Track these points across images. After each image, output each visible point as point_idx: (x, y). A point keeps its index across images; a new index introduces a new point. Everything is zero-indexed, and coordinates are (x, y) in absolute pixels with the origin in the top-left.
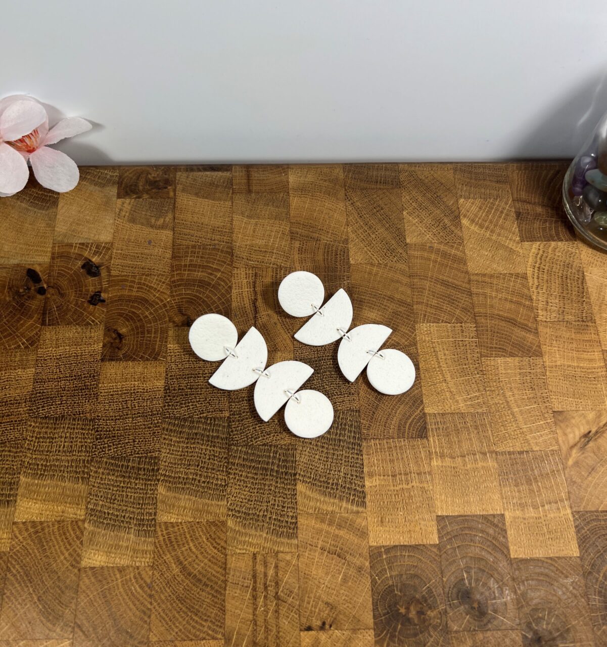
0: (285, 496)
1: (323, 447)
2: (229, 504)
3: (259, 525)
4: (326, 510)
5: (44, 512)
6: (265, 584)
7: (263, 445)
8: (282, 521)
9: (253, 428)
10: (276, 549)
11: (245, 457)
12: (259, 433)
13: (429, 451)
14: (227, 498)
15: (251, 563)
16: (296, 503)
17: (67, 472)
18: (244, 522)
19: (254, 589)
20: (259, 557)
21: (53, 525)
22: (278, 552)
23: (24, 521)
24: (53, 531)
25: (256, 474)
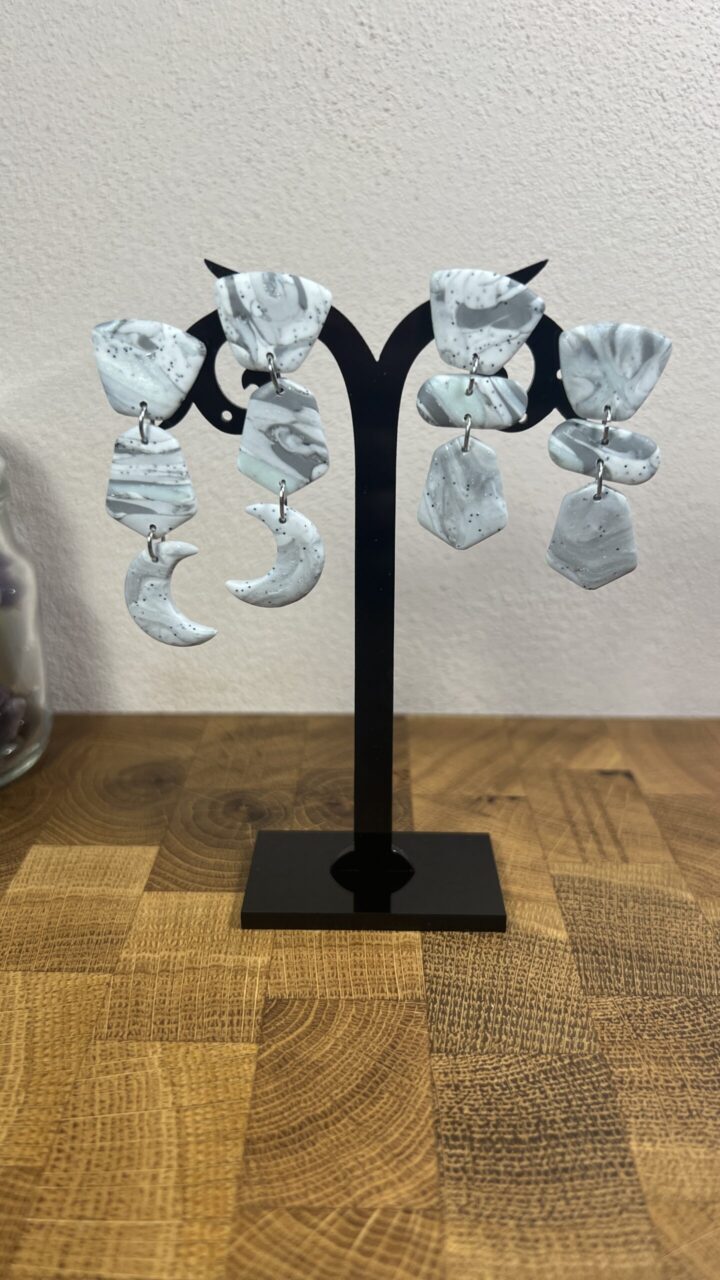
1: (521, 990)
2: (701, 917)
7: (663, 996)
8: (586, 894)
9: (699, 1024)
11: (697, 979)
12: (680, 1016)
13: (268, 977)
14: (707, 923)
16: (564, 915)
18: (661, 897)
20: (618, 858)
22: (585, 861)
25: (663, 954)
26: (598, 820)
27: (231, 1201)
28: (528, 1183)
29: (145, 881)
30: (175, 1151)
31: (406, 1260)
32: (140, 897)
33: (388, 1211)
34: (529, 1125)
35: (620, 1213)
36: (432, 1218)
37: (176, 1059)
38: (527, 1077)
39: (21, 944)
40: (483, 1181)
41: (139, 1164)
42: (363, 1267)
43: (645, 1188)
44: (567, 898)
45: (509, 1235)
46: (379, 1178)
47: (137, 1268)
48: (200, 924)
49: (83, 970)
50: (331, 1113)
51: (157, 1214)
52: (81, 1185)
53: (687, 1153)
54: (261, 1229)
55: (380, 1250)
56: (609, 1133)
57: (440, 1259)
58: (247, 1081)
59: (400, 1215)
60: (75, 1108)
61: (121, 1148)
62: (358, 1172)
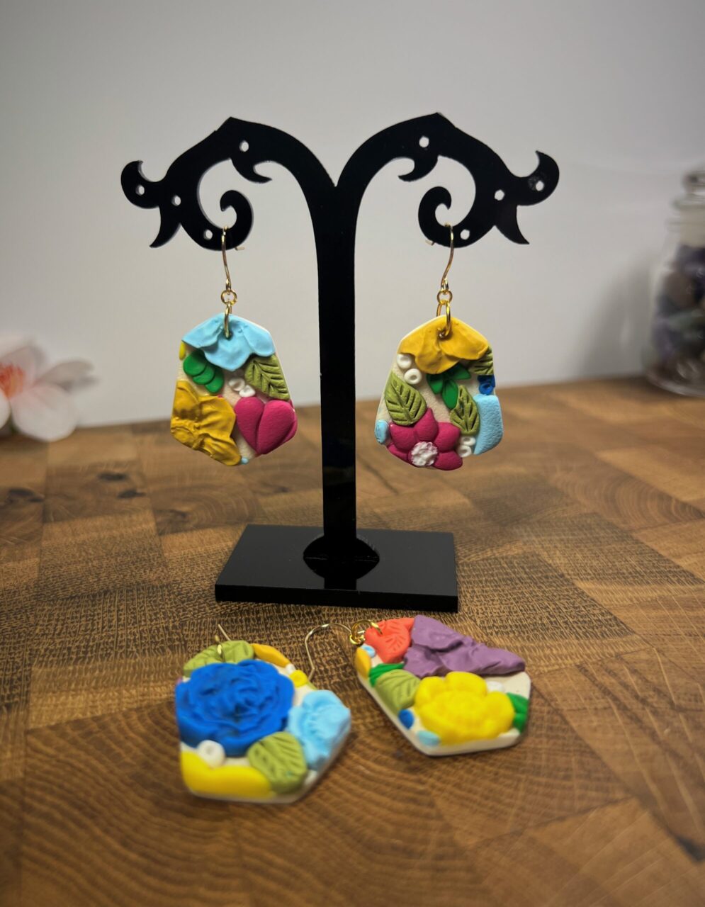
0: (568, 597)
3: (554, 634)
4: (649, 597)
5: (98, 703)
6: (637, 697)
10: (612, 652)
15: (583, 678)
17: (136, 646)
19: (623, 708)
21: (126, 716)
23: (53, 724)
24: (129, 725)
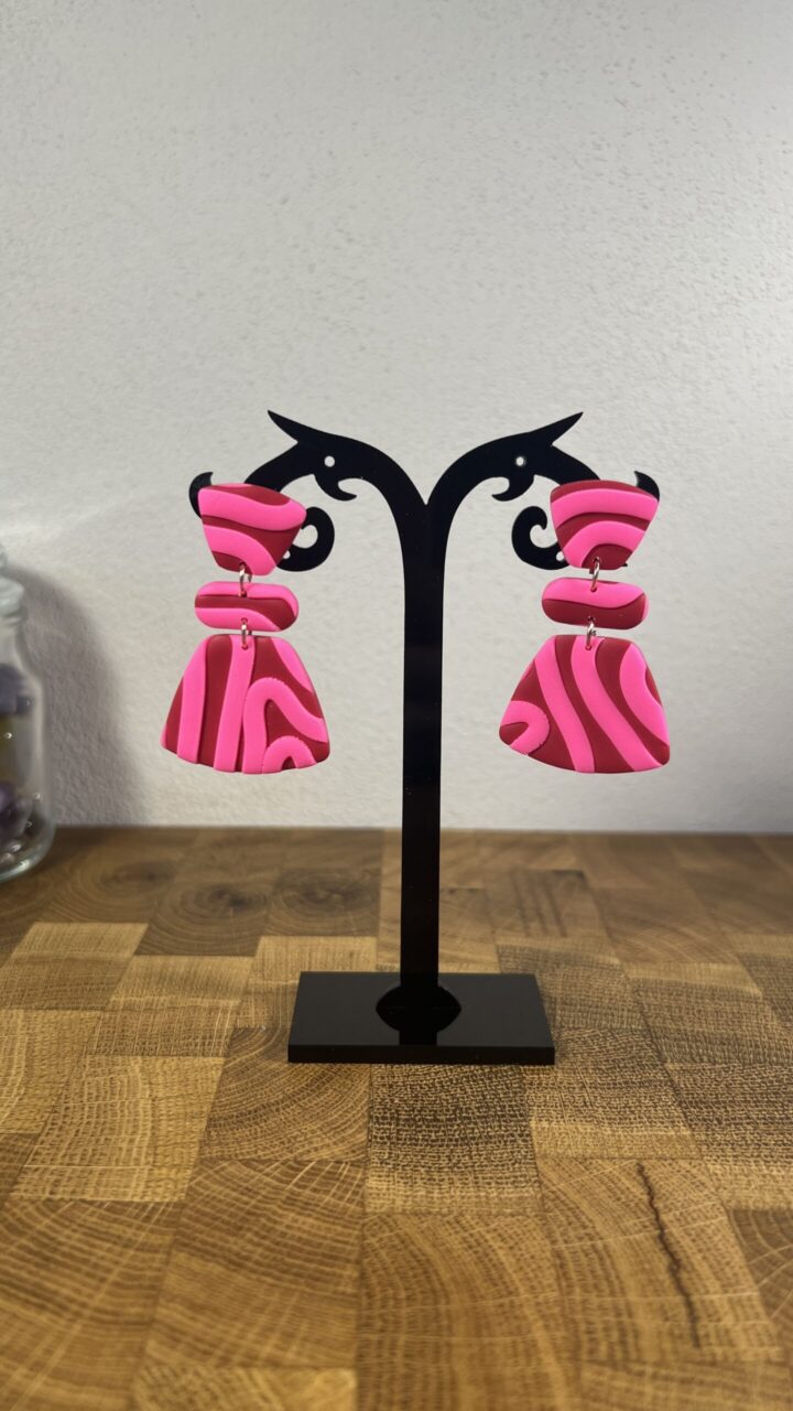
2: (623, 975)
9: (605, 1047)
11: (610, 1017)
13: (238, 1014)
14: (628, 979)
18: (591, 961)
19: (558, 920)
22: (528, 935)
25: (585, 1000)
26: (545, 907)
27: (194, 1154)
28: (441, 1146)
29: (135, 948)
30: (150, 1125)
31: (333, 1191)
32: (129, 960)
33: (319, 1162)
34: (448, 1110)
35: (513, 1164)
36: (359, 1166)
37: (154, 1067)
38: (451, 1081)
39: (23, 991)
40: (404, 1144)
41: (120, 1133)
42: (299, 1194)
43: (537, 1150)
44: (507, 961)
45: (419, 1177)
46: (317, 1142)
47: (116, 1195)
48: (181, 978)
49: (77, 1009)
50: (282, 1102)
51: (132, 1163)
52: (70, 1144)
53: (577, 1128)
54: (217, 1172)
55: (314, 1185)
56: (512, 1116)
57: (361, 1191)
58: (213, 1082)
59: (332, 1164)
60: (66, 1098)
61: (105, 1122)
62: (302, 1138)
